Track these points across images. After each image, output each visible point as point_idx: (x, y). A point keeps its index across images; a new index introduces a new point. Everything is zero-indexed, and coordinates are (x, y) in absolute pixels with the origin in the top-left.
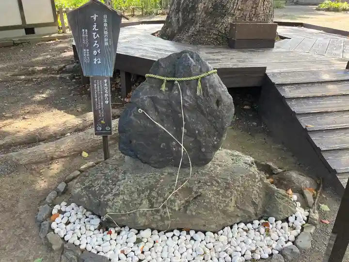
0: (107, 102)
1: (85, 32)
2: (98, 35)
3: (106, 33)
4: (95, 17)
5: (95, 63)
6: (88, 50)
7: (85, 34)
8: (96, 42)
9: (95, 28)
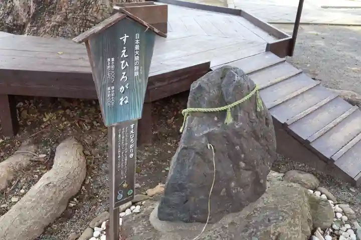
0: (131, 155)
1: (111, 62)
2: (127, 64)
3: (137, 58)
4: (125, 38)
5: (121, 103)
6: (113, 88)
7: (111, 65)
8: (124, 73)
9: (124, 54)
